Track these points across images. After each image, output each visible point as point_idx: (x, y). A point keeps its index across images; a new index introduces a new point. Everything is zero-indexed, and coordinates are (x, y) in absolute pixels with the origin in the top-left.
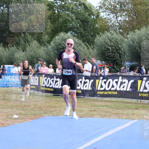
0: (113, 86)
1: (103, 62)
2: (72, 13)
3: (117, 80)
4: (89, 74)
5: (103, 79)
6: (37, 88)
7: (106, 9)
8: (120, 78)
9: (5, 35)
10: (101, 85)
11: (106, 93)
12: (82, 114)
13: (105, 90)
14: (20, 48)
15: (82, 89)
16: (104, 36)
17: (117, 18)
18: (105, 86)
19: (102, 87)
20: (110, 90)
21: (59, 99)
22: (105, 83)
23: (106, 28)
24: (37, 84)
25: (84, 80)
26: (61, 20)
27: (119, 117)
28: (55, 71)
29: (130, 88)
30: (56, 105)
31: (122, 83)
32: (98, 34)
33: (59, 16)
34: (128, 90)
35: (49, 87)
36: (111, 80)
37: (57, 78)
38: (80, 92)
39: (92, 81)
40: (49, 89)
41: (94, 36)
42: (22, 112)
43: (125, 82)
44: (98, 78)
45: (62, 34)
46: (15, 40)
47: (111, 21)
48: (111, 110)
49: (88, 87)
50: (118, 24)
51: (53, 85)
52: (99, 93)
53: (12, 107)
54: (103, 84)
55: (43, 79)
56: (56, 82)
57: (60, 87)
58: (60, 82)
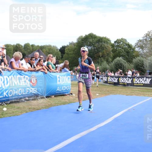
0: (141, 82)
1: (137, 71)
2: (122, 48)
3: (143, 79)
4: (130, 76)
5: (137, 78)
6: (106, 82)
7: (138, 46)
8: (145, 78)
10: (136, 81)
11: (138, 85)
12: (127, 94)
13: (138, 83)
14: (99, 65)
15: (127, 82)
16: (137, 59)
17: (143, 51)
18: (138, 82)
19: (136, 82)
20: (140, 83)
21: (116, 87)
22: (138, 80)
23: (138, 55)
24: (106, 80)
25: (128, 79)
26: (117, 52)
27: (144, 96)
29: (150, 82)
30: (115, 90)
31: (145, 80)
32: (134, 58)
33: (116, 50)
34: (148, 83)
35: (112, 82)
36: (140, 79)
37: (115, 78)
38: (126, 84)
39: (132, 79)
40: (112, 83)
41: (132, 59)
42: (100, 93)
43: (147, 80)
44: (134, 78)
45: (118, 58)
46: (97, 61)
47: (140, 52)
48: (140, 92)
49: (130, 82)
50: (143, 53)
51: (114, 81)
52: (135, 84)
53: (96, 91)
54: (137, 81)
55: (109, 78)
56: (115, 79)
57: (117, 82)
58: (116, 79)
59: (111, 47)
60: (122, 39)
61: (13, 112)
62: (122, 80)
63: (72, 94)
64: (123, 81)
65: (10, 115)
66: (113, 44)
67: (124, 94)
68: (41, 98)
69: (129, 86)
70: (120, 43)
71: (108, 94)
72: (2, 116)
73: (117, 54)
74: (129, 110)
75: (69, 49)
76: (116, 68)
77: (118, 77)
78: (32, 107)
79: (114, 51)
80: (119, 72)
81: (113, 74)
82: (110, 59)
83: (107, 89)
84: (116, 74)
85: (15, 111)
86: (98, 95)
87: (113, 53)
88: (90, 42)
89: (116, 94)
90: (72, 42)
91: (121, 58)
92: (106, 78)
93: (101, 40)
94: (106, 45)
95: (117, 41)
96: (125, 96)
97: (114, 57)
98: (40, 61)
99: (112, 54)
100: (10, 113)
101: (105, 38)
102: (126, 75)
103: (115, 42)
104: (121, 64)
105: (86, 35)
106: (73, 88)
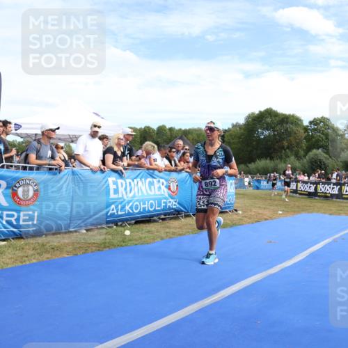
2: (323, 134)
6: (295, 191)
9: (270, 151)
10: (346, 190)
12: (331, 212)
14: (282, 161)
15: (331, 193)
24: (295, 188)
25: (332, 186)
26: (314, 140)
28: (309, 178)
30: (311, 205)
33: (312, 137)
35: (304, 191)
37: (310, 184)
39: (339, 187)
40: (304, 193)
42: (284, 209)
44: (343, 184)
45: (315, 151)
49: (336, 191)
51: (308, 190)
52: (344, 196)
53: (276, 205)
55: (300, 185)
56: (310, 187)
57: (313, 191)
58: (313, 187)
59: (303, 131)
60: (322, 118)
61: (141, 238)
62: (321, 188)
63: (236, 210)
64: (323, 190)
65: (137, 243)
66: (308, 126)
67: (325, 213)
68: (186, 216)
69: (334, 199)
70: (319, 124)
71: (299, 212)
72: (124, 244)
73: (313, 143)
74: (335, 241)
75: (231, 135)
76: (312, 168)
77: (316, 183)
78: (172, 230)
79: (308, 138)
80: (317, 174)
81: (306, 178)
82: (302, 153)
83: (297, 204)
84: (312, 179)
85: (144, 236)
86: (280, 212)
87: (307, 142)
88: (267, 124)
89: (312, 212)
90: (237, 123)
91: (320, 150)
92: (295, 184)
93: (286, 120)
94: (294, 128)
95: (313, 122)
96: (327, 216)
97: (309, 149)
98: (184, 154)
99: (304, 144)
100: (135, 240)
101: (293, 116)
102: (329, 179)
103: (311, 123)
104: (320, 161)
105: (260, 112)
106: (237, 201)
